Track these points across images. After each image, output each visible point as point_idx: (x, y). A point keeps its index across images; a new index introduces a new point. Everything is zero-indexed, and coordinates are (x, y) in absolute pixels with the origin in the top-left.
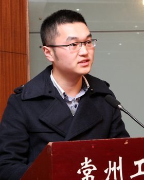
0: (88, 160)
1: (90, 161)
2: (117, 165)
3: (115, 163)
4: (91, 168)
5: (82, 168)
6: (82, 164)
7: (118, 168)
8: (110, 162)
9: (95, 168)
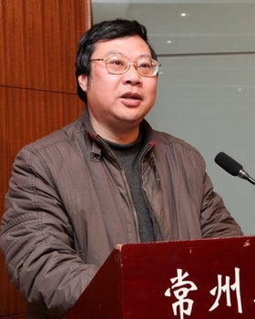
0: (183, 274)
1: (186, 275)
2: (232, 282)
3: (228, 279)
4: (188, 286)
5: (173, 287)
6: (173, 280)
7: (233, 287)
8: (220, 277)
9: (194, 288)
